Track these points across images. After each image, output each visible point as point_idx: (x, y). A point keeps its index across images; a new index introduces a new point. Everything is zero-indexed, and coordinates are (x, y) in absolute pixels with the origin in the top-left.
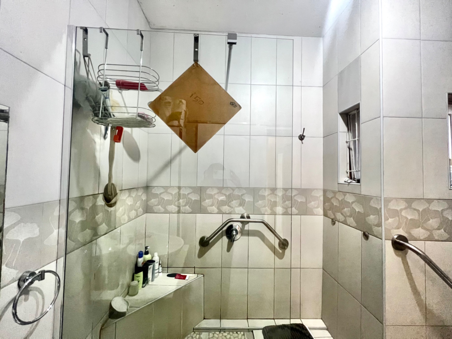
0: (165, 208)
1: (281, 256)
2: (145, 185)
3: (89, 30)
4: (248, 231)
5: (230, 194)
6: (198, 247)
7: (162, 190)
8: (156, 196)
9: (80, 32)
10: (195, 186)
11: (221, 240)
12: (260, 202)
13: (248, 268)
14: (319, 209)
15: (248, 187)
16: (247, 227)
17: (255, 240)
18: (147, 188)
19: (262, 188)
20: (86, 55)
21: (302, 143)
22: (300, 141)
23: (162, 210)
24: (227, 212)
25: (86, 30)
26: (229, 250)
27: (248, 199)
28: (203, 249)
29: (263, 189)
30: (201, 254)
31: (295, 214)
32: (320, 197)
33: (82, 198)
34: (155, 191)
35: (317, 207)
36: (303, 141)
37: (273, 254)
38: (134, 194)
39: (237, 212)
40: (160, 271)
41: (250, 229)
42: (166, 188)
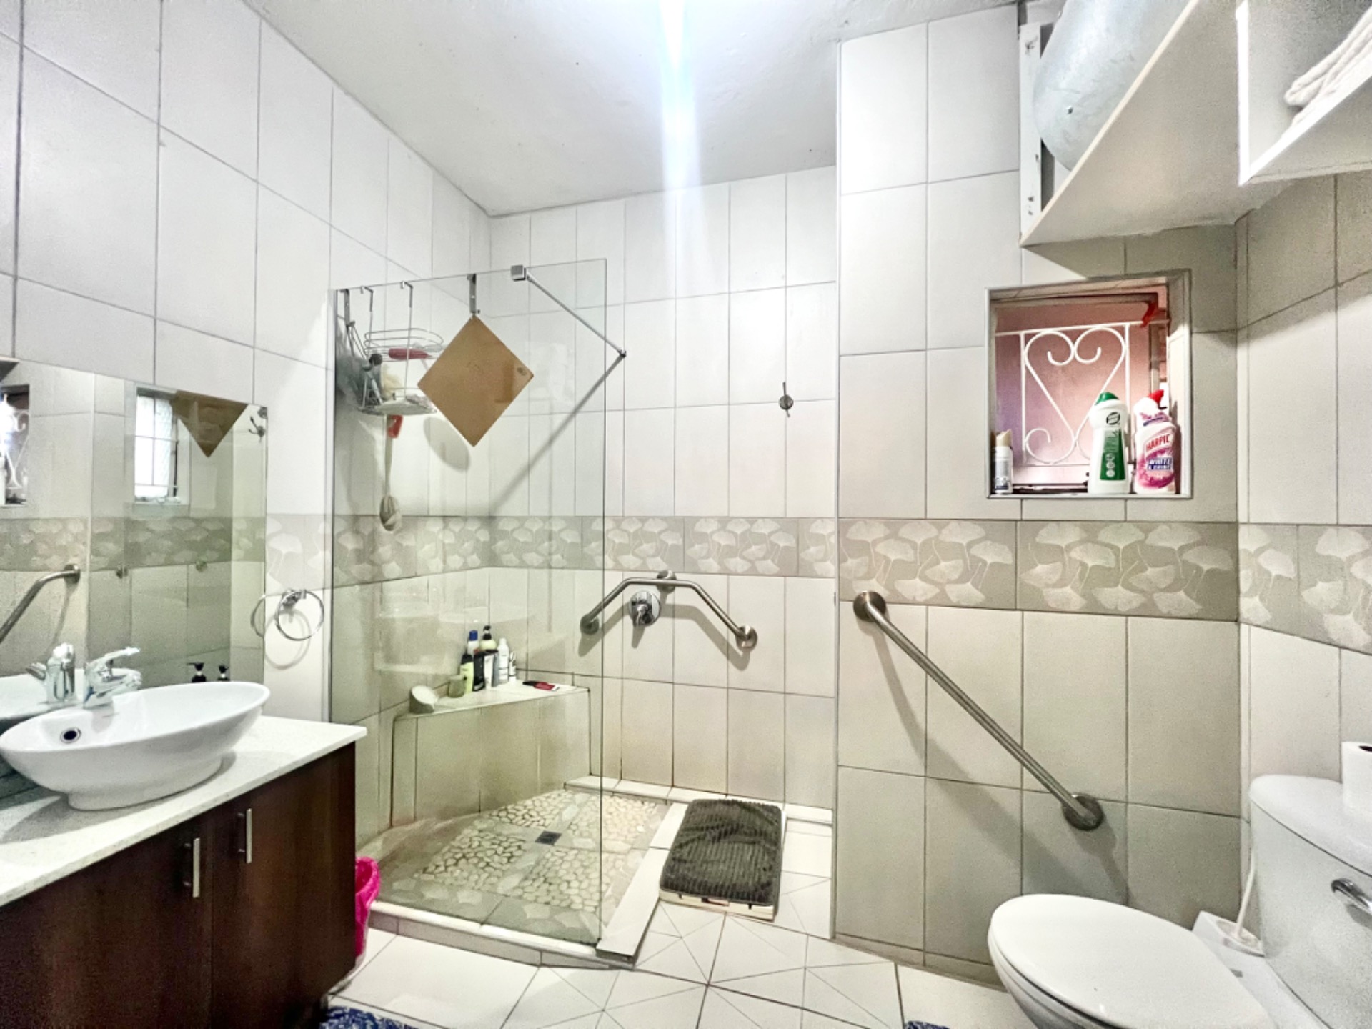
0: (521, 559)
1: (742, 664)
2: (485, 513)
3: (351, 292)
4: (674, 606)
5: (637, 531)
6: (578, 634)
7: (515, 524)
8: (505, 535)
9: (341, 296)
10: (571, 514)
11: (620, 622)
12: (697, 547)
13: (673, 683)
14: (828, 563)
15: (672, 515)
16: (670, 599)
17: (686, 627)
18: (489, 520)
19: (701, 517)
20: (348, 323)
21: (789, 416)
22: (784, 411)
23: (516, 561)
24: (632, 568)
25: (347, 291)
26: (635, 643)
27: (672, 540)
28: (588, 638)
29: (703, 520)
30: (584, 649)
31: (772, 573)
32: (830, 535)
33: (356, 518)
34: (503, 525)
35: (824, 560)
36: (790, 411)
37: (724, 658)
38: (456, 527)
39: (651, 568)
40: (512, 672)
41: (678, 602)
42: (521, 520)
